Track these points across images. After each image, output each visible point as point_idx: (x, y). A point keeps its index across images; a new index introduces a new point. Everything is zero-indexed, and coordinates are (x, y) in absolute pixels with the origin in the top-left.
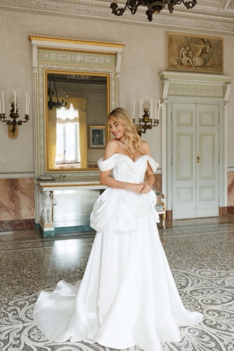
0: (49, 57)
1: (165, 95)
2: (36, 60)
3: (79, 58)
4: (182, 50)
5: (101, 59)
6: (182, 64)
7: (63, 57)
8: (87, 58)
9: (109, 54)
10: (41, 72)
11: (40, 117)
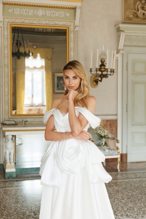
0: (14, 12)
1: (121, 46)
2: (2, 15)
3: (41, 12)
4: (138, 3)
5: (62, 13)
6: (137, 17)
7: (26, 11)
8: (48, 12)
9: (68, 8)
10: (6, 26)
11: (5, 67)
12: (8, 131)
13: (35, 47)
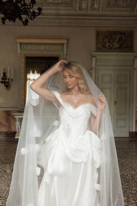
0: (27, 48)
2: (20, 50)
3: (42, 47)
4: (106, 39)
5: (56, 47)
7: (34, 47)
8: (47, 47)
9: (60, 44)
10: (22, 56)
11: (21, 79)
12: (16, 115)
13: (33, 67)
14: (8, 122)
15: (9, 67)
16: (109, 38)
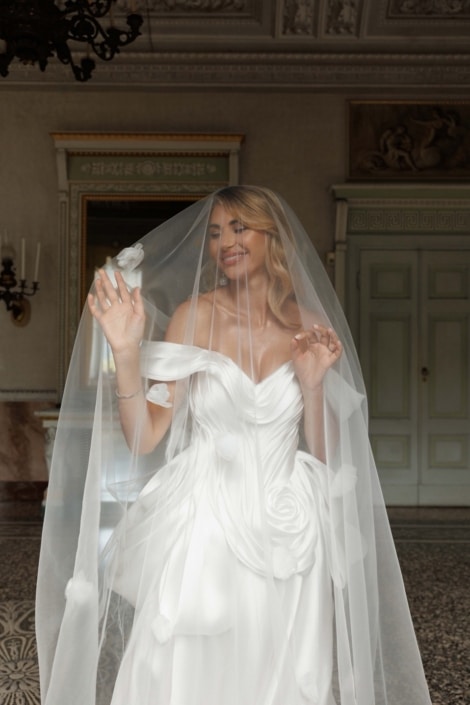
0: (91, 171)
1: (341, 232)
4: (385, 135)
5: (198, 167)
6: (384, 166)
7: (118, 167)
8: (167, 167)
9: (214, 156)
10: (74, 200)
11: (70, 285)
12: (49, 418)
14: (17, 445)
15: (23, 241)
16: (400, 131)
